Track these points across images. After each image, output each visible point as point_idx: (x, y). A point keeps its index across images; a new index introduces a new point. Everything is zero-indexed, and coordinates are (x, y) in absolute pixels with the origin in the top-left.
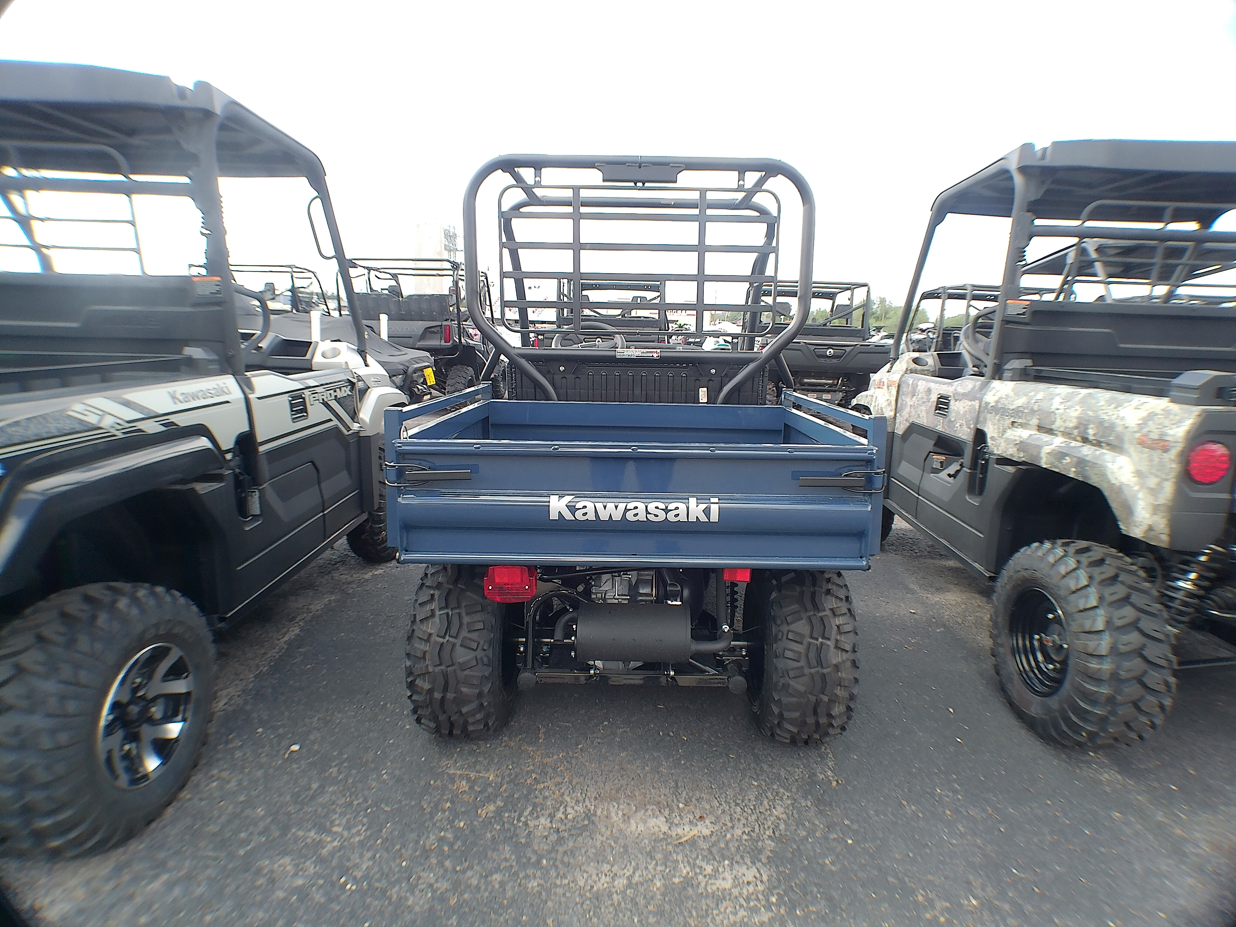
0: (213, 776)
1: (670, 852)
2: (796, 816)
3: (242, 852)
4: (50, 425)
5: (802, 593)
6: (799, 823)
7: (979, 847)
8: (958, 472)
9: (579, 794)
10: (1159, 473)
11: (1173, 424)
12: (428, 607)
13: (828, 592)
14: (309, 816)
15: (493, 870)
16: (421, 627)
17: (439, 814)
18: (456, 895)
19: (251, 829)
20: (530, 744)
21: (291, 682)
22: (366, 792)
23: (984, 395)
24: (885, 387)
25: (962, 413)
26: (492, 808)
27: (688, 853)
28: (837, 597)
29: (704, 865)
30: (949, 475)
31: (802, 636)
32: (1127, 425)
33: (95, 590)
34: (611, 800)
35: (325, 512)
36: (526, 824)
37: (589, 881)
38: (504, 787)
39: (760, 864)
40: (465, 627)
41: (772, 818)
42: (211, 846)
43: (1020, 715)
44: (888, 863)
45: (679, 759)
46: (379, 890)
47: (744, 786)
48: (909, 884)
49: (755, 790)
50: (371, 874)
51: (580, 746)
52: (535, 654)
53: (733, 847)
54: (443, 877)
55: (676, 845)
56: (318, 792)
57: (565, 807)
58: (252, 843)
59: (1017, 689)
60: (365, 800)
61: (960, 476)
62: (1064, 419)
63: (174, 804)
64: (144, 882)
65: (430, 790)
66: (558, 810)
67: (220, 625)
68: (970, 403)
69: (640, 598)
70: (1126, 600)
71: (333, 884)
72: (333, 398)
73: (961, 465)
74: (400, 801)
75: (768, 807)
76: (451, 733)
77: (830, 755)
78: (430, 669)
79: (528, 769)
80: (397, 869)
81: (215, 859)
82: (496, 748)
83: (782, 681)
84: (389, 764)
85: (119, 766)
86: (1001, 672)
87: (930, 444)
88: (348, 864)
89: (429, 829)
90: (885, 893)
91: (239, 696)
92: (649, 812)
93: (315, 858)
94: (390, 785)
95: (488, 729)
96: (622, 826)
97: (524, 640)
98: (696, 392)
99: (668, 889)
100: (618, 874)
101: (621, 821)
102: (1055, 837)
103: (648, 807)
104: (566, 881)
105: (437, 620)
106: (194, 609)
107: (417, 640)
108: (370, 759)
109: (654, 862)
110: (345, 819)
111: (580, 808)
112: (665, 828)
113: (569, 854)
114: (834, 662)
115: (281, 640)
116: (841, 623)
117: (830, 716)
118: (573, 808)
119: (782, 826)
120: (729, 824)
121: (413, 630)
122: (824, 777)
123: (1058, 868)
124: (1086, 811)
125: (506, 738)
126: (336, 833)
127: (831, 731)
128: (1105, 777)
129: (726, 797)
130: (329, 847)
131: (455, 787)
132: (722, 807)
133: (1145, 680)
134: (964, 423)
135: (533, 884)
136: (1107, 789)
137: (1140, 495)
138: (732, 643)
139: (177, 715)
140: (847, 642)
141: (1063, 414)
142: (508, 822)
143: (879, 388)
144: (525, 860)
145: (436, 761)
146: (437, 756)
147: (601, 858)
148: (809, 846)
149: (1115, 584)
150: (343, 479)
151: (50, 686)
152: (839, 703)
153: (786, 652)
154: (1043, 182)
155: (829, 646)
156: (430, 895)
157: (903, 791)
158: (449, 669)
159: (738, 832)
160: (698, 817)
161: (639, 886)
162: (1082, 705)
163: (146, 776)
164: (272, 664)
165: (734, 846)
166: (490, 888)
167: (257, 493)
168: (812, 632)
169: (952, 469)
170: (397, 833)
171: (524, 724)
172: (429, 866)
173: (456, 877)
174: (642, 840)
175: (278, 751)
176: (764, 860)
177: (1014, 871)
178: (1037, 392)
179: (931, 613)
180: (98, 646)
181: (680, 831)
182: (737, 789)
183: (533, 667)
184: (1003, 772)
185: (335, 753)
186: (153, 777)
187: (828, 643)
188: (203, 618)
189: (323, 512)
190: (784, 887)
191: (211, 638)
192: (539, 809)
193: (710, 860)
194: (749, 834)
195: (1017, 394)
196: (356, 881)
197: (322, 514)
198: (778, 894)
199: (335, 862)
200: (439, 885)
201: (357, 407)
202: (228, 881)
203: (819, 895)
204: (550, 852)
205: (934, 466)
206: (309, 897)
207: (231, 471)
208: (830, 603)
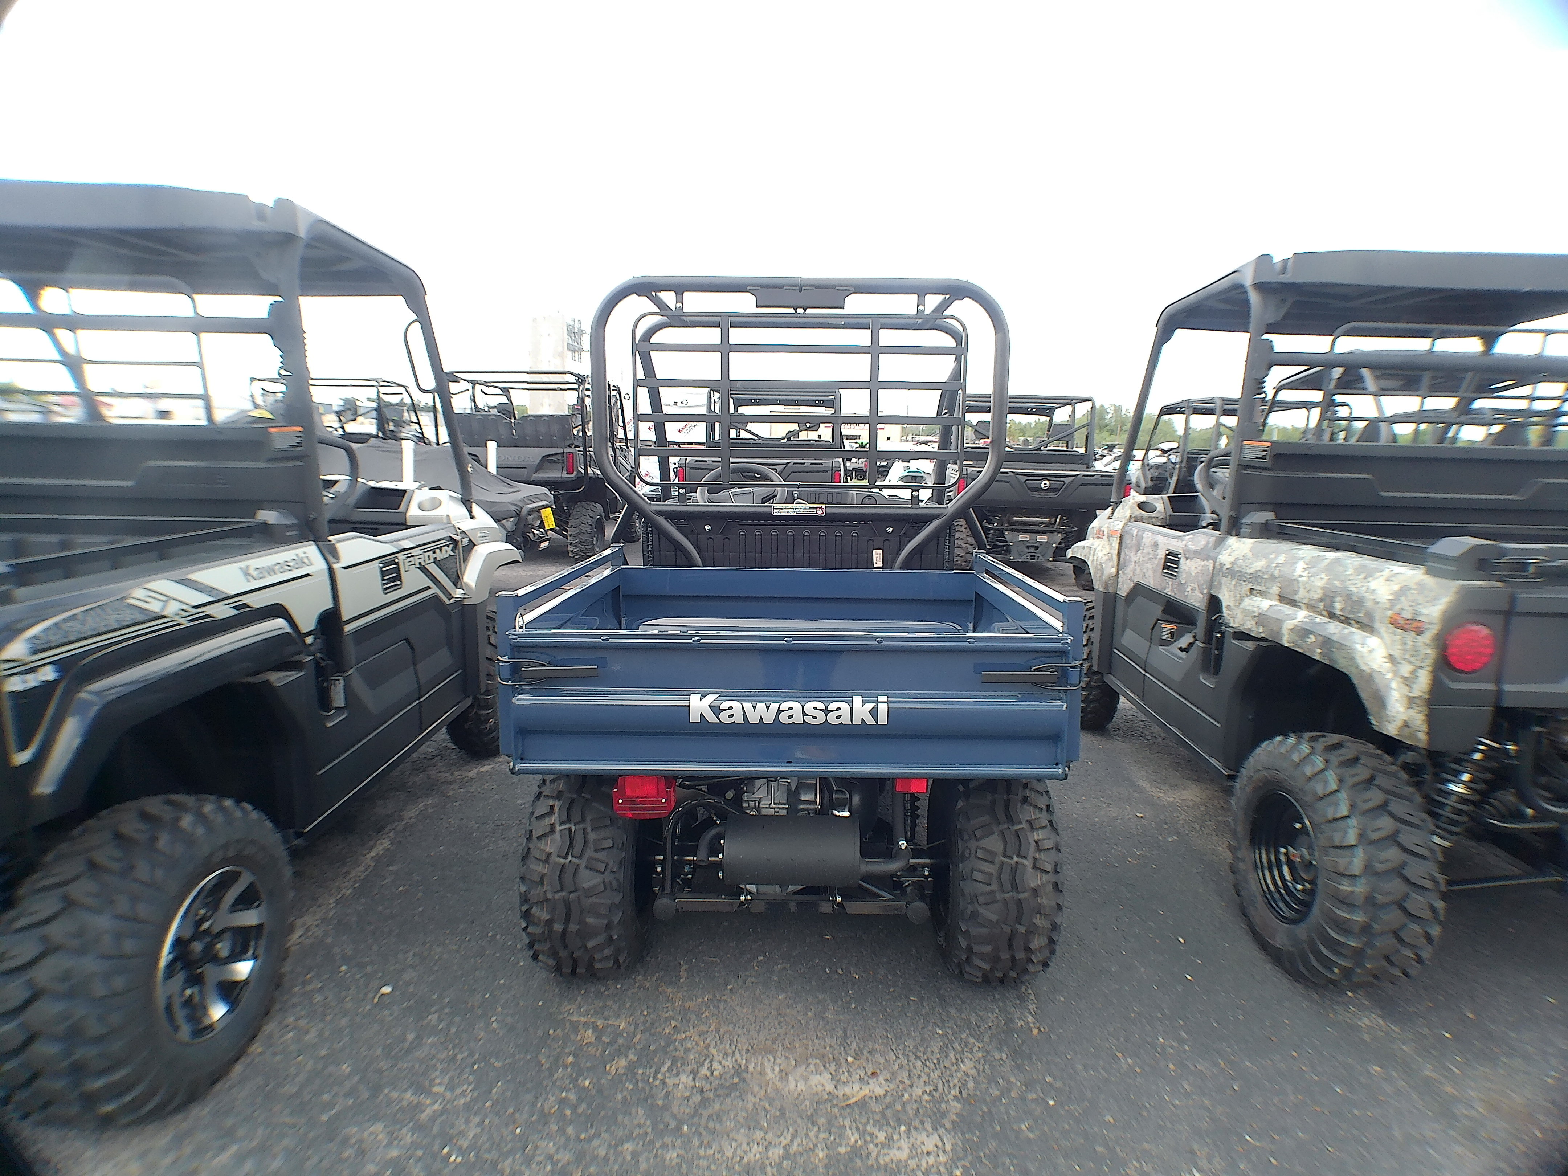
0: (287, 1026)
1: (836, 1116)
2: (987, 1071)
3: (325, 1118)
4: (108, 617)
5: (994, 801)
6: (992, 1080)
7: (1208, 1109)
8: (1191, 645)
9: (728, 1046)
10: (1412, 659)
11: (1427, 602)
12: (547, 821)
13: (1025, 800)
14: (404, 1073)
15: (624, 1138)
16: (539, 845)
17: (560, 1070)
18: (581, 1168)
19: (336, 1089)
20: (670, 984)
21: (380, 908)
22: (472, 1044)
23: (1219, 553)
24: (1105, 537)
25: (1193, 574)
26: (623, 1063)
27: (857, 1117)
28: (1035, 807)
29: (876, 1131)
30: (1181, 649)
31: (994, 854)
32: (1377, 600)
33: (154, 805)
34: (766, 1053)
35: (422, 700)
36: (663, 1082)
37: (739, 1151)
38: (638, 1037)
39: (944, 1130)
40: (591, 844)
41: (959, 1075)
42: (288, 1111)
43: (1264, 946)
44: (1096, 1129)
45: (849, 1003)
46: (489, 1162)
47: (926, 1036)
48: (1120, 1154)
49: (939, 1040)
50: (480, 1143)
51: (729, 987)
52: (675, 876)
53: (910, 1109)
54: (565, 1146)
55: (842, 1107)
56: (415, 1044)
57: (711, 1062)
58: (337, 1106)
59: (1261, 913)
60: (471, 1054)
61: (1193, 650)
62: (1308, 588)
63: (243, 1059)
64: (209, 1155)
65: (549, 1041)
66: (702, 1065)
67: (296, 842)
68: (1203, 563)
69: (802, 806)
70: (1383, 807)
71: (434, 1156)
72: (432, 560)
73: (1194, 637)
74: (513, 1055)
75: (954, 1061)
76: (574, 972)
77: (1032, 997)
78: (549, 896)
79: (667, 1015)
80: (509, 1138)
81: (293, 1126)
82: (628, 990)
83: (970, 908)
84: (500, 1009)
85: (180, 1014)
86: (1242, 893)
87: (1157, 610)
88: (451, 1131)
89: (548, 1089)
90: (1092, 1164)
91: (317, 926)
92: (812, 1067)
93: (412, 1123)
94: (501, 1034)
95: (619, 967)
96: (779, 1084)
97: (662, 857)
98: (870, 555)
99: (832, 1161)
100: (773, 1143)
101: (777, 1078)
102: (1300, 1097)
103: (810, 1061)
104: (711, 1152)
105: (557, 836)
106: (269, 824)
107: (533, 859)
108: (476, 1004)
109: (816, 1128)
110: (448, 1076)
111: (728, 1063)
112: (830, 1087)
113: (715, 1118)
114: (1032, 885)
115: (368, 856)
116: (1041, 837)
117: (1028, 949)
118: (720, 1062)
119: (971, 1084)
120: (908, 1082)
121: (529, 849)
122: (1022, 1023)
123: (1300, 1134)
124: (1337, 1065)
125: (640, 977)
126: (436, 1094)
127: (1031, 968)
128: (1365, 1022)
129: (904, 1049)
130: (429, 1111)
131: (579, 1038)
132: (899, 1061)
133: (1407, 905)
134: (1196, 586)
135: (672, 1155)
136: (1366, 1037)
137: (1394, 685)
138: (912, 861)
139: (246, 952)
140: (1047, 861)
141: (1307, 583)
142: (643, 1080)
143: (1098, 538)
144: (662, 1126)
145: (556, 1006)
146: (557, 1000)
147: (752, 1124)
148: (1002, 1109)
149: (1370, 788)
150: (443, 658)
151: (103, 922)
152: (1039, 935)
153: (975, 872)
154: (1284, 301)
155: (1025, 866)
156: (549, 1168)
157: (1118, 1040)
158: (572, 896)
159: (918, 1091)
160: (870, 1073)
161: (798, 1157)
162: (1333, 934)
163: (210, 1027)
164: (357, 885)
165: (912, 1109)
166: (620, 1159)
167: (342, 681)
168: (1005, 848)
169: (1184, 642)
170: (509, 1093)
171: (662, 959)
172: (547, 1134)
173: (579, 1147)
174: (803, 1101)
175: (366, 994)
176: (948, 1125)
177: (1248, 1138)
178: (1278, 554)
179: (1162, 817)
180: (159, 874)
181: (848, 1090)
182: (918, 1039)
183: (672, 891)
184: (1241, 1017)
185: (435, 996)
186: (218, 1028)
187: (1025, 862)
188: (278, 835)
189: (419, 698)
190: (970, 1158)
191: (287, 859)
192: (679, 1064)
193: (883, 1125)
194: (930, 1094)
195: (1256, 556)
196: (461, 1151)
197: (417, 702)
198: (963, 1166)
199: (435, 1130)
200: (559, 1156)
201: (460, 569)
202: (310, 1152)
203: (1012, 1168)
204: (692, 1116)
205: (1163, 638)
206: (406, 1171)
207: (311, 658)
208: (1028, 813)
